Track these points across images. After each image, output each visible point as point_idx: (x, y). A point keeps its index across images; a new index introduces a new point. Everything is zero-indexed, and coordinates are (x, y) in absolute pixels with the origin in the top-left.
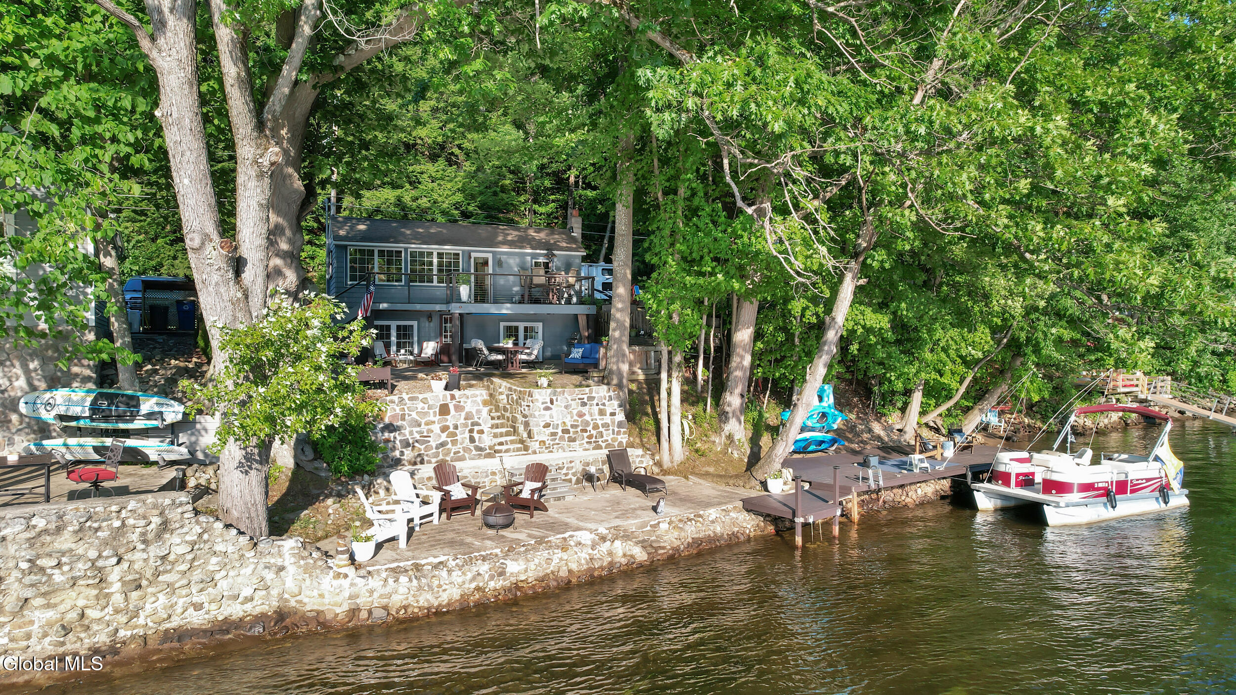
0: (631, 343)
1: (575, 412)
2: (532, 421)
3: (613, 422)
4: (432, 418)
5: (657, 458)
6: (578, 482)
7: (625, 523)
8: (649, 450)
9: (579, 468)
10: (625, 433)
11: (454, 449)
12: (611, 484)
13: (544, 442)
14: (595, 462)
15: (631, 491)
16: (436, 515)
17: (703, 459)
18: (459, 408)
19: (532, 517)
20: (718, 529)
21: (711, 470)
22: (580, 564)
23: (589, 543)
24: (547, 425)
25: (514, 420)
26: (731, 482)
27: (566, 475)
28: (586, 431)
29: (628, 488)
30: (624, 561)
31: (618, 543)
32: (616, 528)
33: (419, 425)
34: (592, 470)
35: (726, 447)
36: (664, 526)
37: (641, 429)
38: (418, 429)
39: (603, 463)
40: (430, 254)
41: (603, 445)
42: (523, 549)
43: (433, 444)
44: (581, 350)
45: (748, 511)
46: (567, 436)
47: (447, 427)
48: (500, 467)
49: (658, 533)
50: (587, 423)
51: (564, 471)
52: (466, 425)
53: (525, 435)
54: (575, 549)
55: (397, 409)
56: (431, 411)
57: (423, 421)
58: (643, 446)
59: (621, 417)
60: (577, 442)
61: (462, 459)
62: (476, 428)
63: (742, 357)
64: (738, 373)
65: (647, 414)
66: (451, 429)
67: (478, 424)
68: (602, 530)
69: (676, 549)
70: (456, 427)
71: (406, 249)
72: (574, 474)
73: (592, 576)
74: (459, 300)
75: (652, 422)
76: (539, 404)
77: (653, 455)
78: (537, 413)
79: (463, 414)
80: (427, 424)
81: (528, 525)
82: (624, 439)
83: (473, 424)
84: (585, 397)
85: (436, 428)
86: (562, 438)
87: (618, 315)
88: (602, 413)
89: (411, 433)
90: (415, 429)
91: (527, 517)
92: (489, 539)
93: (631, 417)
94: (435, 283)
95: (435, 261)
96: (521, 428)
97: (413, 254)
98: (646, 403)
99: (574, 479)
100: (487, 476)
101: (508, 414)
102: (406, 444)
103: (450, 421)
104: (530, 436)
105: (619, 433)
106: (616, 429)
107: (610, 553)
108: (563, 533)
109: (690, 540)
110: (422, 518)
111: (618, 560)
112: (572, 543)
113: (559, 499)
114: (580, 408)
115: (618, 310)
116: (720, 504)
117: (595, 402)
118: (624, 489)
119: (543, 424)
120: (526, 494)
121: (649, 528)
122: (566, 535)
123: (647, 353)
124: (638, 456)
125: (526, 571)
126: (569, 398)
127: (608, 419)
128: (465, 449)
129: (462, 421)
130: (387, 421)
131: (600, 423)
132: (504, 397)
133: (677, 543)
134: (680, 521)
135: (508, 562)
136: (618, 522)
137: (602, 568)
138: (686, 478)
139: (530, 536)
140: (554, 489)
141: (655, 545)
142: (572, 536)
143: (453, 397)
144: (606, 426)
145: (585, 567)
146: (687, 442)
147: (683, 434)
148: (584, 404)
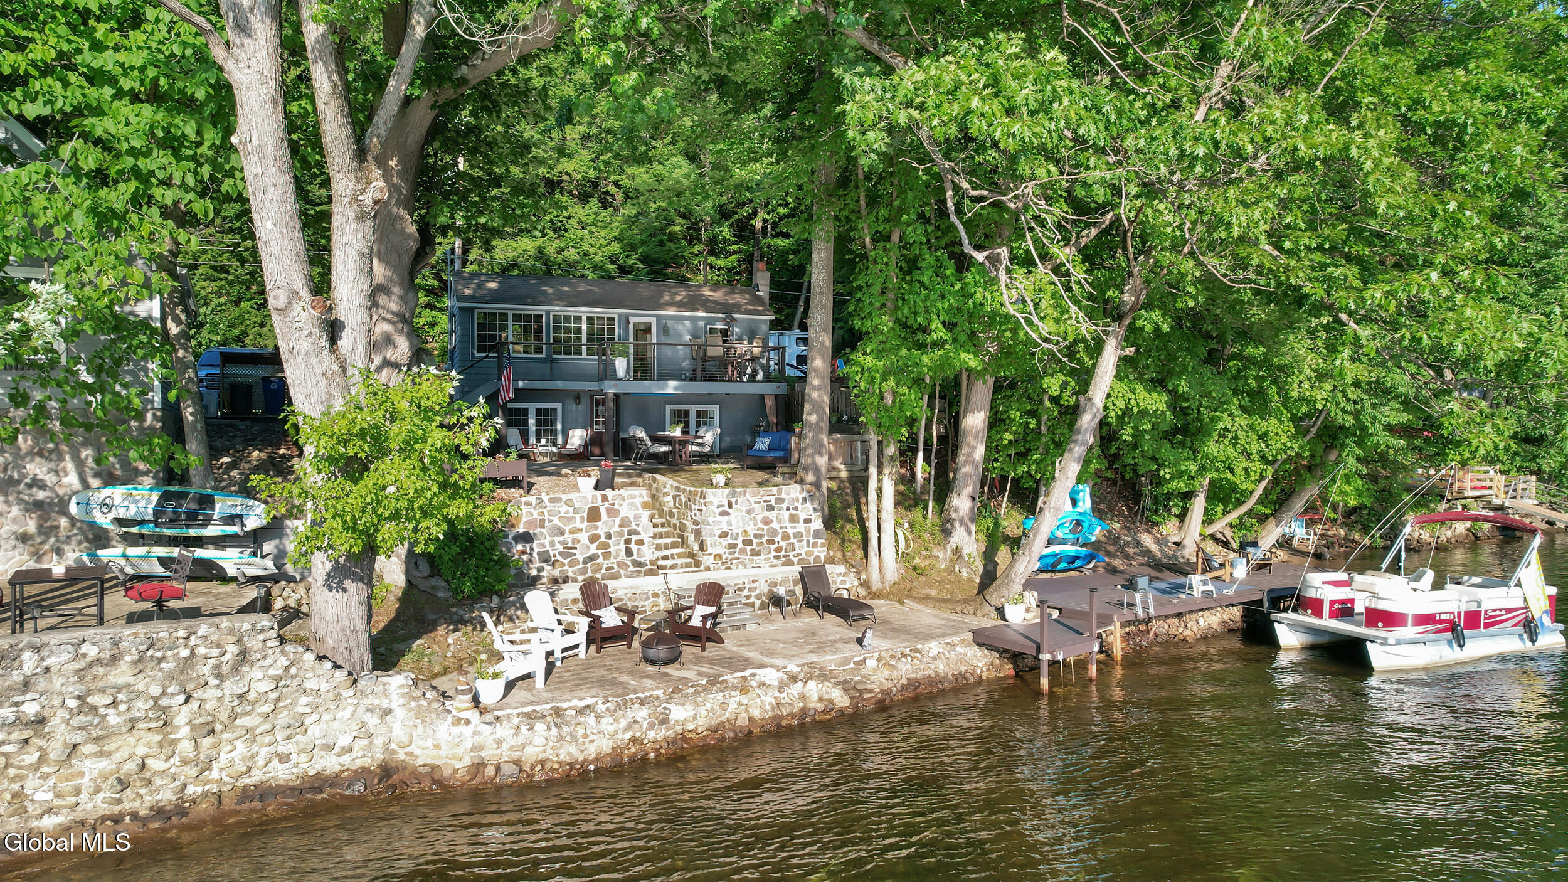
0: (831, 432)
1: (759, 518)
2: (705, 530)
3: (808, 532)
4: (578, 525)
5: (864, 576)
6: (763, 606)
7: (822, 659)
8: (853, 566)
9: (765, 589)
10: (823, 545)
11: (606, 564)
12: (805, 610)
13: (720, 556)
14: (784, 581)
15: (830, 618)
16: (583, 647)
17: (923, 579)
18: (612, 512)
19: (703, 650)
20: (941, 668)
21: (933, 592)
22: (764, 711)
23: (776, 683)
24: (724, 535)
25: (683, 528)
26: (959, 608)
27: (748, 597)
28: (773, 542)
29: (827, 615)
30: (820, 707)
31: (812, 684)
32: (810, 665)
33: (563, 534)
34: (781, 591)
35: (953, 563)
36: (871, 663)
37: (843, 541)
38: (561, 539)
39: (795, 583)
40: (578, 319)
41: (796, 560)
42: (691, 690)
43: (580, 558)
44: (767, 440)
45: (980, 645)
46: (749, 548)
47: (598, 537)
48: (663, 588)
49: (864, 671)
50: (775, 533)
51: (745, 593)
52: (621, 534)
53: (696, 547)
54: (758, 691)
55: (535, 513)
56: (578, 516)
57: (567, 529)
58: (845, 561)
59: (817, 524)
60: (762, 557)
61: (616, 576)
62: (634, 538)
63: (974, 448)
64: (966, 469)
65: (851, 521)
66: (603, 539)
67: (638, 533)
68: (793, 668)
69: (887, 693)
70: (609, 536)
71: (548, 312)
72: (758, 597)
73: (779, 726)
74: (614, 376)
75: (857, 530)
76: (714, 508)
77: (858, 573)
78: (711, 519)
79: (618, 520)
80: (572, 532)
81: (698, 660)
82: (821, 552)
83: (630, 533)
84: (772, 498)
85: (584, 537)
86: (743, 551)
87: (815, 395)
88: (793, 519)
89: (552, 544)
90: (557, 539)
91: (697, 650)
92: (649, 677)
93: (829, 523)
94: (584, 355)
95: (584, 327)
96: (691, 538)
97: (556, 319)
98: (848, 506)
99: (758, 603)
100: (647, 599)
101: (674, 521)
102: (545, 558)
103: (601, 528)
104: (702, 549)
105: (815, 545)
106: (812, 540)
107: (803, 697)
108: (743, 670)
109: (905, 681)
110: (564, 650)
111: (811, 705)
112: (754, 684)
113: (738, 628)
114: (766, 513)
115: (814, 388)
116: (943, 635)
117: (785, 505)
118: (821, 617)
119: (718, 533)
120: (696, 622)
121: (852, 666)
122: (747, 673)
123: (851, 443)
124: (838, 575)
125: (695, 718)
126: (752, 500)
127: (801, 527)
128: (619, 564)
129: (616, 528)
130: (521, 530)
131: (791, 532)
132: (670, 498)
133: (888, 685)
134: (893, 656)
135: (672, 707)
136: (813, 658)
137: (792, 716)
138: (901, 603)
139: (700, 674)
140: (732, 615)
141: (859, 687)
142: (753, 675)
143: (605, 499)
144: (799, 535)
145: (770, 714)
146: (903, 557)
147: (897, 547)
148: (771, 508)
